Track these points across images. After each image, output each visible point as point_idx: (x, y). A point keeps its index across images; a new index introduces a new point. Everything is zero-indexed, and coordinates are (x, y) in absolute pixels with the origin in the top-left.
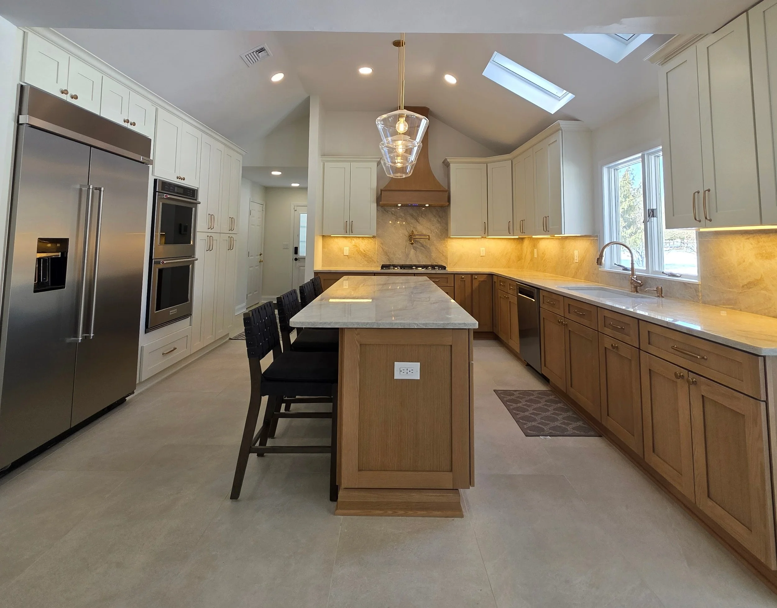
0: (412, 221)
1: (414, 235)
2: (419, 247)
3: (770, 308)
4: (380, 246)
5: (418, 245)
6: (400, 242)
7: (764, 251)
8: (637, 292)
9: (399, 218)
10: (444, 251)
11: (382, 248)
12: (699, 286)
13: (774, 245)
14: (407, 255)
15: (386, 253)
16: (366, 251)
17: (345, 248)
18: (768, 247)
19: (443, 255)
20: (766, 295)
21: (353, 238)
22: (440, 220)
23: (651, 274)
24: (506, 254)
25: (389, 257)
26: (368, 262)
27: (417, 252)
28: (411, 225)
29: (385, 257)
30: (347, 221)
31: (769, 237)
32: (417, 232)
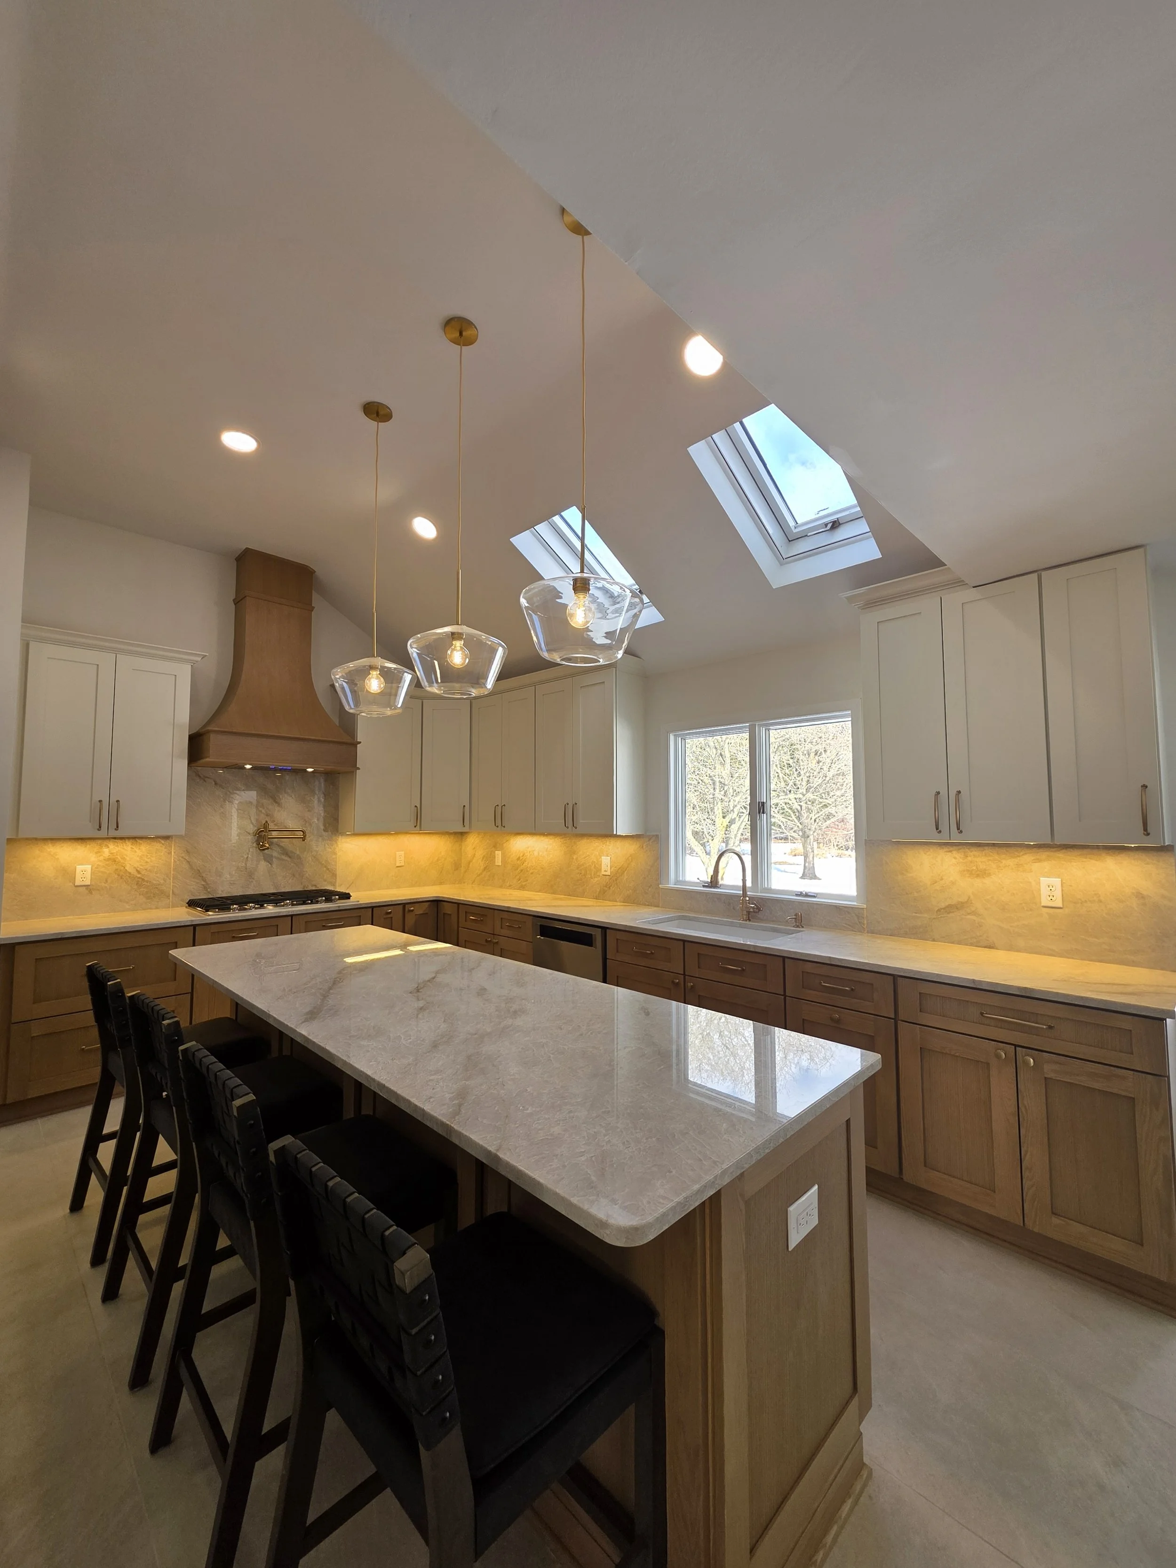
0: (264, 801)
1: (268, 831)
2: (278, 856)
3: (980, 936)
4: (182, 857)
5: (275, 853)
6: (236, 847)
7: (974, 868)
8: (750, 920)
9: (232, 793)
10: (330, 861)
11: (188, 862)
12: (864, 911)
13: (990, 860)
14: (250, 875)
15: (199, 874)
16: (144, 872)
17: (79, 868)
18: (980, 863)
19: (328, 869)
20: (975, 920)
21: (105, 842)
22: (322, 800)
23: (761, 892)
24: (438, 860)
25: (205, 881)
26: (148, 898)
27: (274, 866)
28: (260, 809)
29: (197, 883)
30: (102, 801)
31: (983, 851)
32: (275, 824)
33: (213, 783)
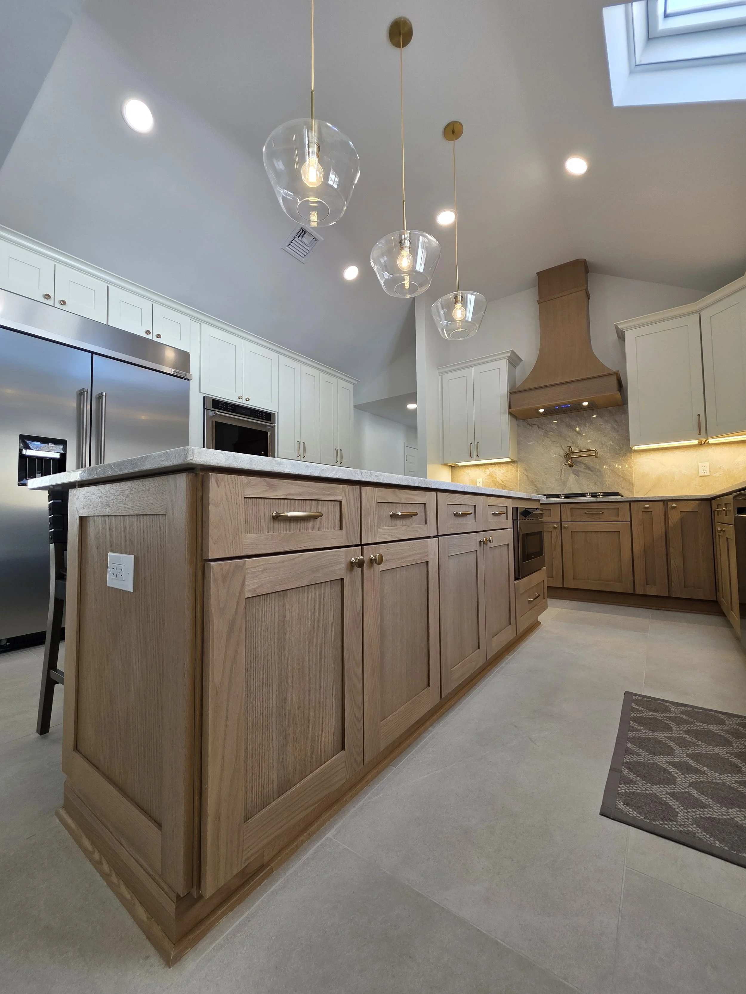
0: (570, 434)
1: (572, 453)
2: (583, 470)
5: (581, 468)
6: (553, 465)
9: (549, 432)
11: (527, 476)
14: (564, 483)
15: (533, 483)
16: (505, 482)
17: (477, 479)
19: (625, 479)
21: (487, 466)
22: (616, 427)
25: (537, 487)
27: (580, 477)
28: (565, 437)
29: (532, 488)
30: (471, 443)
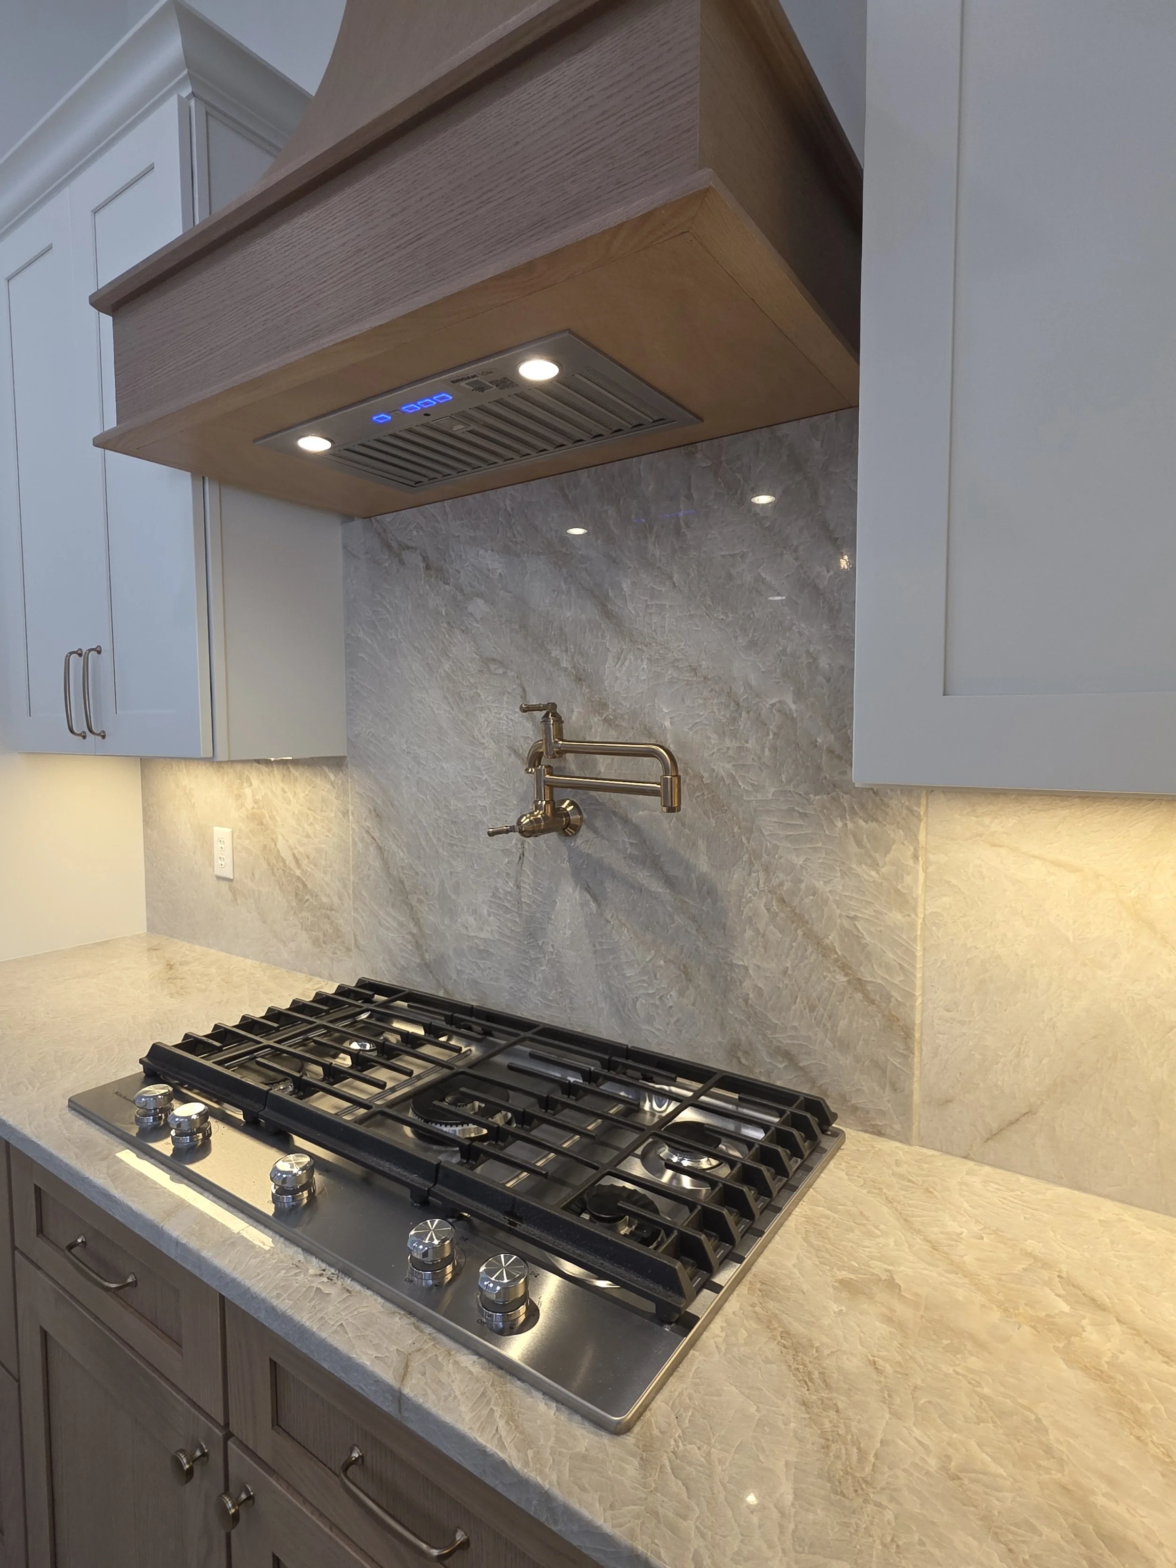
2: (623, 867)
4: (369, 832)
16: (305, 863)
25: (417, 923)
27: (610, 911)
32: (606, 720)
33: (422, 565)
